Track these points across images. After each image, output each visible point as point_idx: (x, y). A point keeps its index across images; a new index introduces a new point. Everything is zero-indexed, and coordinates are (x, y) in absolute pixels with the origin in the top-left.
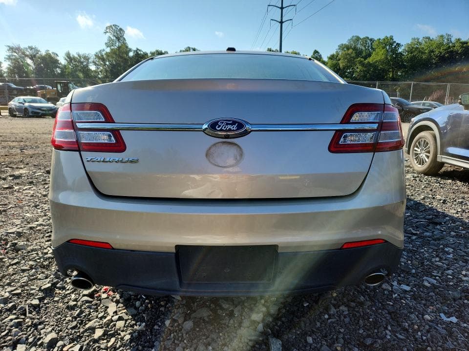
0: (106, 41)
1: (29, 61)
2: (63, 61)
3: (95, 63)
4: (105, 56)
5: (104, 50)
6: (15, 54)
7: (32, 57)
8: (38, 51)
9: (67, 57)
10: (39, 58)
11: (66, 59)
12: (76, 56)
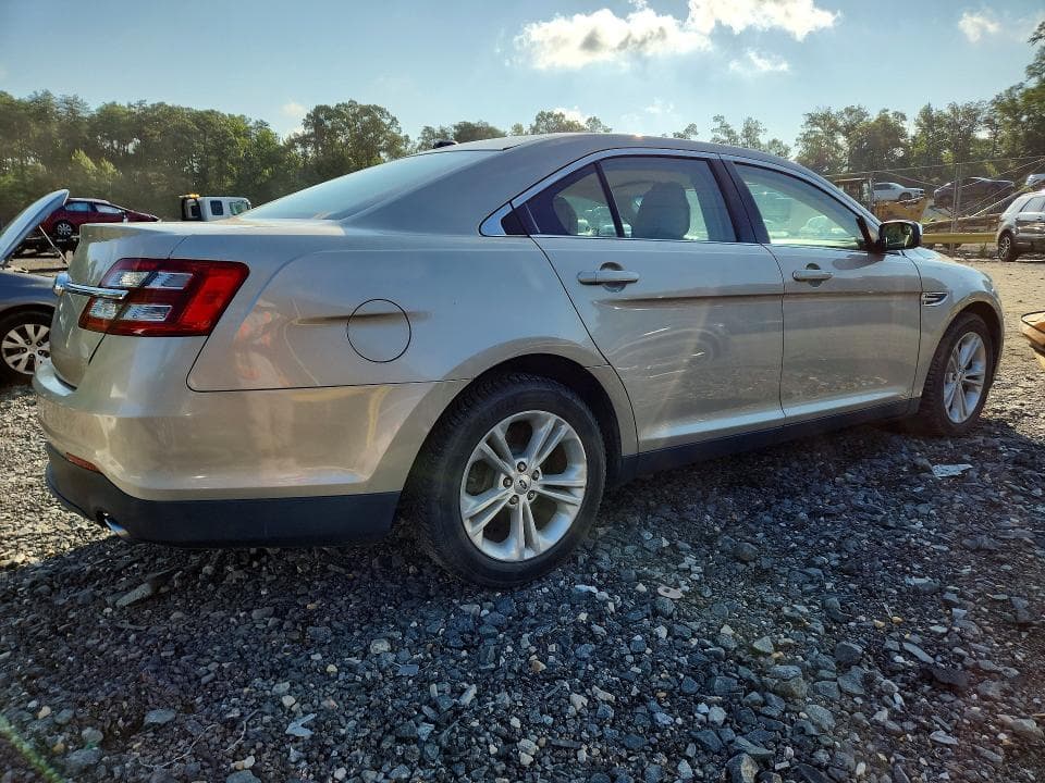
0: (1031, 62)
1: (841, 140)
2: (911, 129)
3: (990, 122)
4: (1020, 101)
5: (1021, 86)
6: (819, 129)
7: (848, 131)
8: (862, 114)
9: (924, 117)
10: (861, 130)
11: (919, 124)
12: (947, 111)
